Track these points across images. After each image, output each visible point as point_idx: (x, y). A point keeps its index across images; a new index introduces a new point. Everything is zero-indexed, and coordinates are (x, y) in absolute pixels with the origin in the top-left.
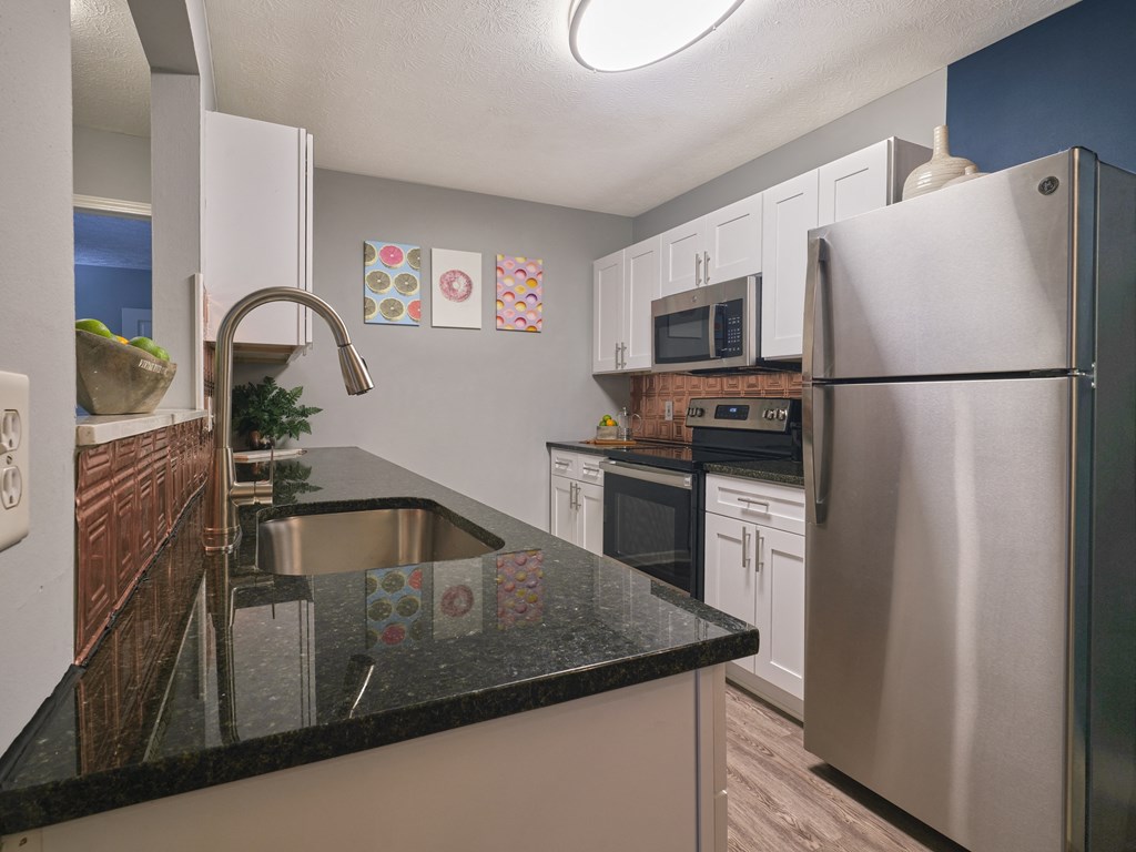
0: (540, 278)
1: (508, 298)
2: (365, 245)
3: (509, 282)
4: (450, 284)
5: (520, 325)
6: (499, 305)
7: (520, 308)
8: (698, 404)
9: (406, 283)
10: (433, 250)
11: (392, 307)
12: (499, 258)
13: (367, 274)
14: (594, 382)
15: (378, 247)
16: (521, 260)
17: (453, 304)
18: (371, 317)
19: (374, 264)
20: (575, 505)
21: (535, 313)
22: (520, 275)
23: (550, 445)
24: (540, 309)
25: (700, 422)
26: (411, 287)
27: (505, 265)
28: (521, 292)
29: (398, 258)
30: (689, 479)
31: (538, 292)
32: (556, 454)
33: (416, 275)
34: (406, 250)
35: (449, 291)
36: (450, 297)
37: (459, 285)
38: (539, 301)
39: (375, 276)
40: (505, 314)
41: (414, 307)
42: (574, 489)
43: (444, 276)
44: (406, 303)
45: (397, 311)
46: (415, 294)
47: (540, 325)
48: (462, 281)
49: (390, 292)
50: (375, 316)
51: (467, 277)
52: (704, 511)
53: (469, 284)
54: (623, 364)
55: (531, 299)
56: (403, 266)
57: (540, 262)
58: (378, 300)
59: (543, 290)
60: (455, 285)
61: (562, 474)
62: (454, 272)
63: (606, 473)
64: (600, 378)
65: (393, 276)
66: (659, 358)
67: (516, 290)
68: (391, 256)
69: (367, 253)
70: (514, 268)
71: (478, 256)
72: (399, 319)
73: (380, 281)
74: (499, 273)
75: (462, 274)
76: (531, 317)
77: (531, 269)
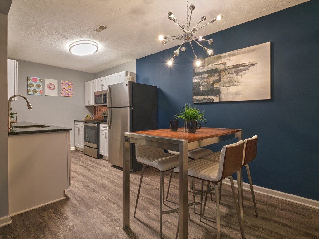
0: (72, 85)
1: (64, 90)
2: (28, 77)
3: (64, 86)
4: (49, 86)
5: (67, 95)
6: (62, 91)
7: (67, 92)
8: (104, 112)
9: (38, 86)
10: (45, 79)
11: (35, 91)
12: (62, 81)
13: (28, 84)
14: (85, 108)
15: (31, 78)
16: (67, 82)
17: (50, 91)
18: (29, 93)
19: (30, 82)
20: (79, 133)
21: (71, 93)
22: (67, 85)
23: (74, 121)
24: (72, 92)
25: (105, 115)
26: (40, 86)
27: (63, 83)
28: (67, 88)
29: (36, 80)
30: (96, 125)
31: (72, 88)
32: (76, 123)
33: (41, 84)
34: (38, 79)
35: (49, 87)
36: (50, 89)
37: (52, 87)
38: (72, 90)
39: (30, 84)
40: (63, 93)
41: (41, 91)
42: (79, 130)
43: (48, 85)
44: (38, 90)
45: (36, 91)
46: (41, 88)
47: (72, 95)
48: (53, 86)
49: (34, 88)
50: (31, 93)
51: (54, 85)
52: (99, 130)
53: (54, 86)
54: (90, 104)
55: (70, 90)
56: (38, 82)
57: (72, 82)
58: (31, 89)
59: (73, 88)
60: (51, 87)
61: (77, 127)
62: (51, 84)
63: (84, 125)
64: (86, 107)
65: (35, 84)
66: (96, 103)
67: (66, 88)
68: (35, 80)
69: (28, 79)
70: (65, 83)
71: (57, 80)
72: (37, 94)
73: (32, 85)
74: (62, 84)
75: (53, 84)
76: (70, 94)
77: (70, 84)
